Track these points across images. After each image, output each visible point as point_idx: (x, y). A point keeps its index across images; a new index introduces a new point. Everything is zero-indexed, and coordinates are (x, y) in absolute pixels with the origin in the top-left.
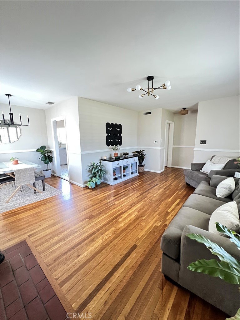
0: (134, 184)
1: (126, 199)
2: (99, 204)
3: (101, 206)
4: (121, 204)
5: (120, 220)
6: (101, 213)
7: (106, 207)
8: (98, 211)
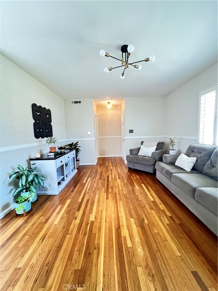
0: (85, 183)
1: (98, 207)
2: (68, 236)
3: (76, 239)
4: (101, 218)
5: (129, 244)
6: (90, 254)
7: (85, 234)
8: (80, 251)
